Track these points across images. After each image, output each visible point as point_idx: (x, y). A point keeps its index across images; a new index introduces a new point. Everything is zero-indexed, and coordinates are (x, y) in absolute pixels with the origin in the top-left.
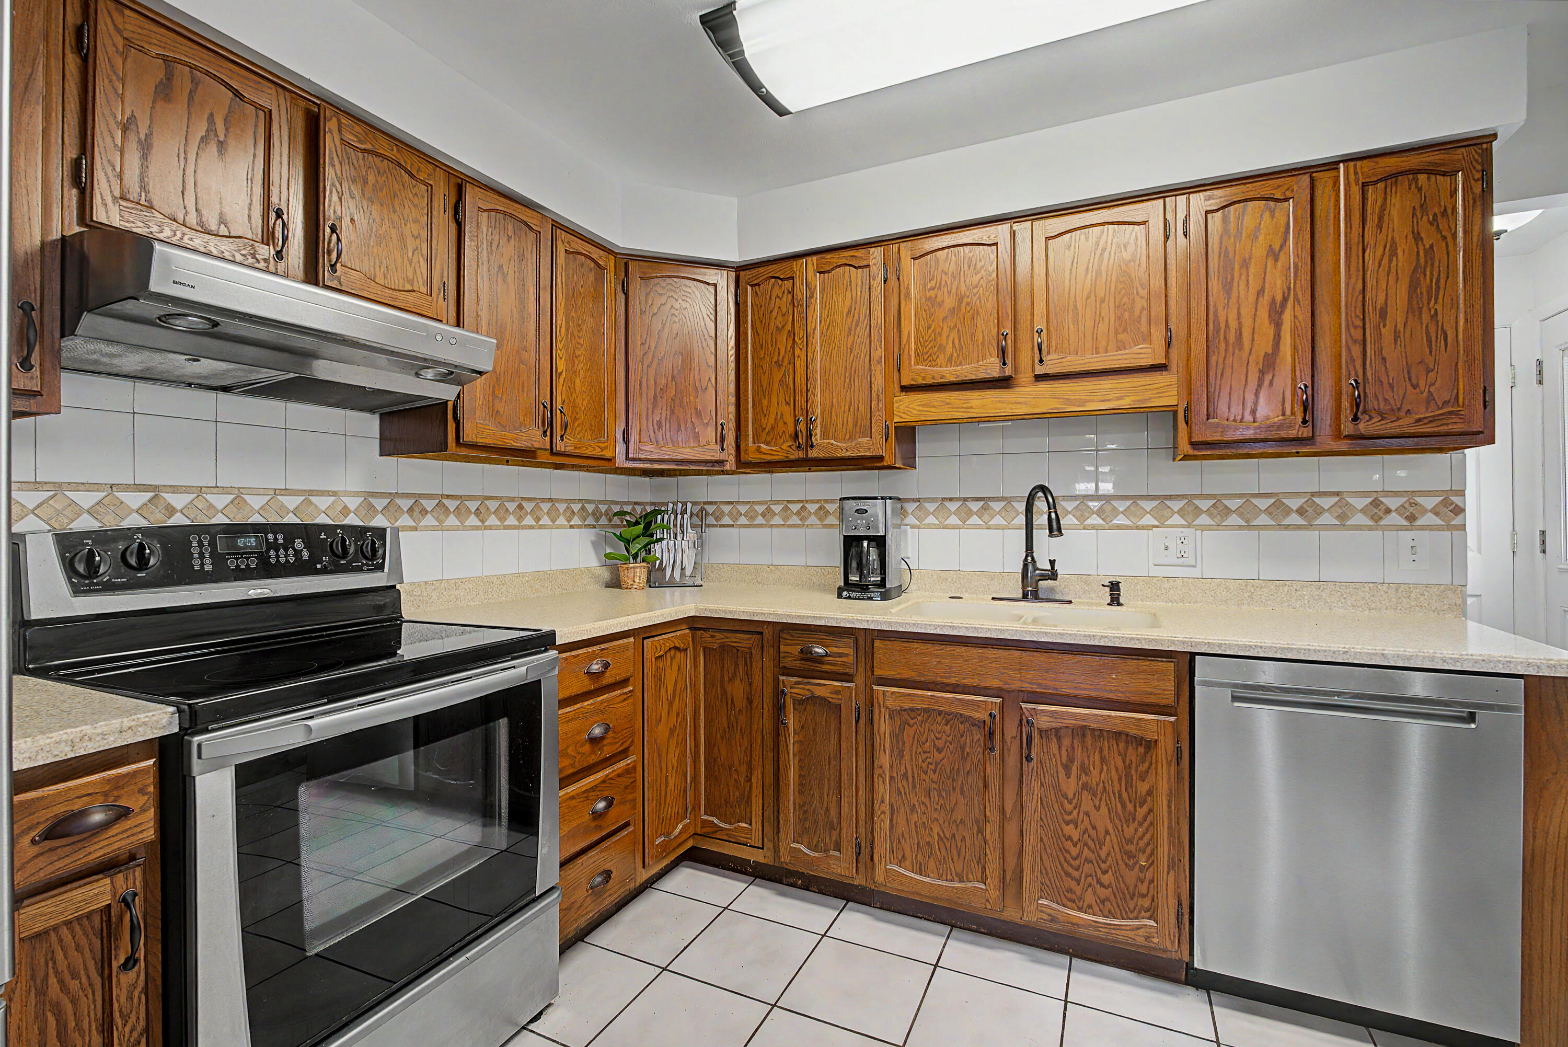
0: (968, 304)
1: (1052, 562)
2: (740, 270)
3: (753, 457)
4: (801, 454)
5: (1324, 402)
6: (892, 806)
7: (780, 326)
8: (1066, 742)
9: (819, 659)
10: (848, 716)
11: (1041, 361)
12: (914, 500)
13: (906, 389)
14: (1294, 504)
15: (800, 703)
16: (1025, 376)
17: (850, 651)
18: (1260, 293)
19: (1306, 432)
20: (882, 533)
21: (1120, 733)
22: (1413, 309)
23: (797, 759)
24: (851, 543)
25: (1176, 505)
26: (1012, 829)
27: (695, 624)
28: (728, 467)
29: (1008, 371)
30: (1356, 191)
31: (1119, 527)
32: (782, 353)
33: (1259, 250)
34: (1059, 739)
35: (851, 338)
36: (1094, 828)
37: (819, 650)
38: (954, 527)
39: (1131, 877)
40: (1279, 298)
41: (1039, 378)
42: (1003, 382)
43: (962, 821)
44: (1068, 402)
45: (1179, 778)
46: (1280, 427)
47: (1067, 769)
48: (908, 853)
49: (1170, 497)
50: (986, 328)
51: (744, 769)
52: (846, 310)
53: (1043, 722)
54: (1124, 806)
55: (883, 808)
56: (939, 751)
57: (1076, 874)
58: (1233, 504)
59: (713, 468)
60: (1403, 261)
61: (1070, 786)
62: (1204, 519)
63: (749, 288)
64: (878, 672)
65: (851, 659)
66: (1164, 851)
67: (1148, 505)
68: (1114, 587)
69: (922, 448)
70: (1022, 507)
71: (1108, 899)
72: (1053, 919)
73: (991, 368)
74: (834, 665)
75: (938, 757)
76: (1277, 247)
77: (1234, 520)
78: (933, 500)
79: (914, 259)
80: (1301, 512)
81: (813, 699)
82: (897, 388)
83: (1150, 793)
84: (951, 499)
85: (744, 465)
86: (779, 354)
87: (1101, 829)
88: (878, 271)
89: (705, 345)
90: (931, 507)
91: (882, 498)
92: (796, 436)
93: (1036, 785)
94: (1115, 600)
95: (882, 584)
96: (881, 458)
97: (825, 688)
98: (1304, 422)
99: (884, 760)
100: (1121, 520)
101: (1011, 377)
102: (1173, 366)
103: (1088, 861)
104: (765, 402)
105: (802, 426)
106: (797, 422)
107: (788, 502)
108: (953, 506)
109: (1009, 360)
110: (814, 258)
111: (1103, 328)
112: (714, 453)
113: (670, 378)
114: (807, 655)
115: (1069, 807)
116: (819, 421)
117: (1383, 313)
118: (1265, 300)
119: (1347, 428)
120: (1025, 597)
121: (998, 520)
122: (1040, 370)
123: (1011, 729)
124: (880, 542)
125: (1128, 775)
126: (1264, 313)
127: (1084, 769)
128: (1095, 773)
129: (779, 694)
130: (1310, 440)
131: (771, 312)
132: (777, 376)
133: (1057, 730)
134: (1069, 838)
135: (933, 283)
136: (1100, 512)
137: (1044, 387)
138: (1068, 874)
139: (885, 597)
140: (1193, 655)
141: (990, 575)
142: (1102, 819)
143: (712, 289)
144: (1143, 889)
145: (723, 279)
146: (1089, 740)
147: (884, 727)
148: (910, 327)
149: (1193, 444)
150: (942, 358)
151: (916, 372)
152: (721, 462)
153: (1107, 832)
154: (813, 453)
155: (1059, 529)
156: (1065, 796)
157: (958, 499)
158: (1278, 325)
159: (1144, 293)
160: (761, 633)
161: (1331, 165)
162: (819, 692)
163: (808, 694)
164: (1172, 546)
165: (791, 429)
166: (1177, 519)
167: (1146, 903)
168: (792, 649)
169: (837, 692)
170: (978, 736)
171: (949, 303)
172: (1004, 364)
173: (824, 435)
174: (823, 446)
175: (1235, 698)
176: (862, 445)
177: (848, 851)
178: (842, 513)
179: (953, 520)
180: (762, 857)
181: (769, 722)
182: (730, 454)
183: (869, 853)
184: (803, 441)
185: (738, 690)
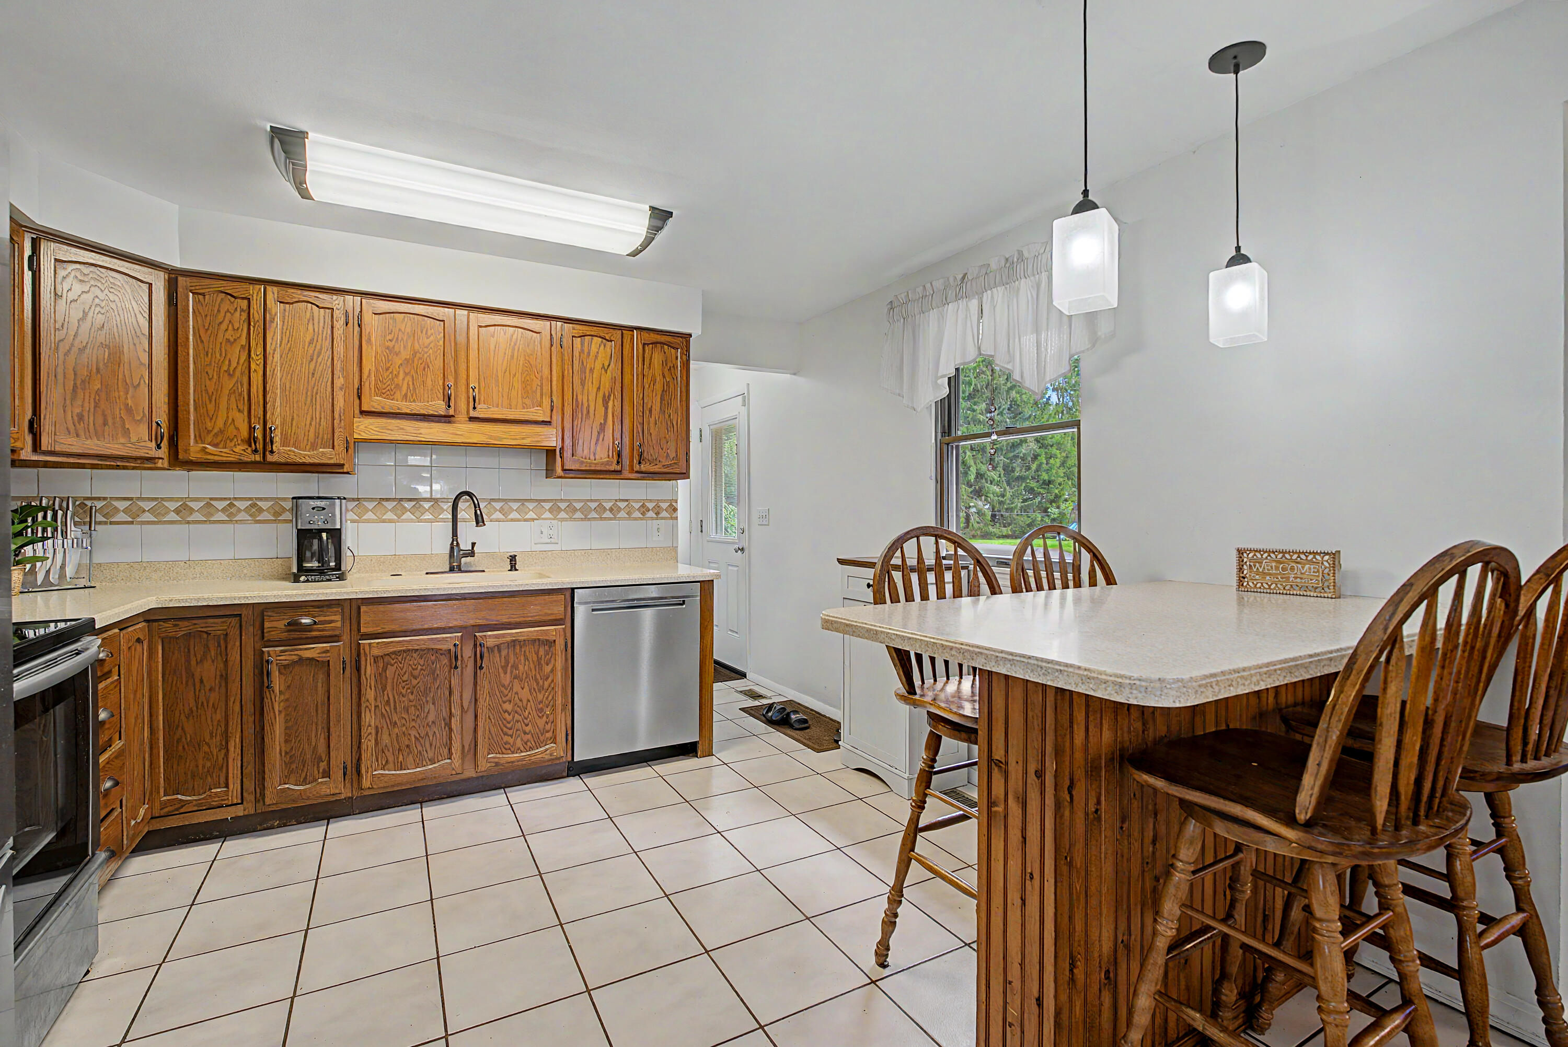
0: (420, 358)
1: (473, 544)
2: (178, 274)
3: (194, 454)
4: (258, 458)
5: (626, 453)
6: (377, 727)
7: (232, 340)
8: (504, 653)
9: (308, 628)
10: (335, 668)
11: (474, 408)
12: (353, 500)
13: (363, 413)
14: (608, 505)
15: (285, 668)
16: (462, 417)
17: (338, 617)
18: (599, 388)
19: (619, 468)
20: (338, 527)
21: (535, 640)
22: (662, 411)
23: (283, 715)
24: (305, 537)
25: (547, 506)
26: (469, 717)
27: (151, 617)
28: (159, 465)
29: (451, 412)
30: (641, 346)
31: (512, 520)
32: (234, 364)
33: (598, 366)
34: (499, 651)
35: (312, 365)
36: (521, 700)
37: (306, 621)
38: (390, 521)
39: (541, 723)
40: (607, 395)
41: (472, 419)
42: (447, 419)
43: (433, 722)
44: (491, 437)
45: (566, 660)
46: (607, 463)
47: (505, 668)
48: (391, 759)
49: (544, 501)
50: (433, 380)
51: (217, 739)
52: (308, 340)
53: (490, 643)
54: (538, 684)
55: (368, 732)
56: (415, 678)
57: (510, 732)
58: (578, 505)
59: (145, 462)
60: (658, 387)
61: (506, 679)
62: (563, 515)
63: (191, 294)
64: (363, 630)
65: (339, 624)
66: (559, 701)
67: (531, 506)
68: (513, 559)
70: (448, 506)
71: (528, 741)
72: (497, 764)
73: (439, 407)
74: (323, 630)
75: (414, 682)
76: (606, 364)
77: (578, 515)
78: (372, 500)
79: (375, 314)
80: (611, 510)
81: (301, 661)
82: (357, 411)
83: (552, 671)
84: (387, 500)
85: (177, 460)
86: (229, 365)
87: (525, 702)
88: (341, 314)
89: (136, 341)
90: (370, 505)
91: (339, 498)
92: (251, 440)
93: (486, 683)
94: (513, 567)
95: (338, 567)
96: (342, 465)
97: (313, 651)
98: (618, 462)
99: (370, 694)
100: (531, 515)
101: (453, 416)
102: (554, 423)
103: (518, 721)
104: (211, 407)
105: (258, 434)
106: (252, 429)
107: (211, 499)
108: (390, 505)
109: (452, 404)
110: (275, 289)
111: (514, 393)
112: (145, 451)
113: (94, 370)
114: (294, 625)
115: (506, 692)
116: (278, 432)
117: (650, 411)
118: (601, 395)
119: (637, 468)
120: (452, 570)
121: (428, 516)
122: (473, 414)
123: (468, 652)
124: (336, 535)
125: (539, 664)
126: (600, 400)
127: (515, 666)
128: (521, 667)
129: (263, 663)
130: (620, 472)
131: (221, 323)
132: (228, 384)
133: (498, 646)
134: (506, 711)
135: (390, 337)
136: (501, 510)
137: (474, 426)
138: (506, 734)
139: (341, 578)
140: (573, 589)
141: (422, 557)
142: (525, 694)
143: (145, 287)
144: (548, 727)
145: (159, 281)
146: (518, 647)
147: (369, 670)
148: (370, 364)
149: (564, 470)
150: (398, 395)
151: (373, 402)
153: (529, 701)
154: (270, 458)
155: (483, 522)
156: (503, 686)
157: (394, 499)
158: (606, 408)
159: (539, 376)
160: (240, 615)
161: (631, 329)
162: (307, 654)
163: (295, 658)
164: (545, 532)
165: (245, 433)
166: (547, 515)
167: (549, 735)
168: (278, 623)
169: (327, 652)
170: (445, 661)
171: (405, 354)
172: (449, 406)
173: (284, 444)
174: (281, 451)
175: (593, 610)
176: (324, 455)
177: (337, 774)
178: (296, 510)
179: (389, 515)
180: (239, 811)
181: (249, 692)
182: (163, 452)
183: (355, 770)
184: (260, 446)
185: (209, 670)
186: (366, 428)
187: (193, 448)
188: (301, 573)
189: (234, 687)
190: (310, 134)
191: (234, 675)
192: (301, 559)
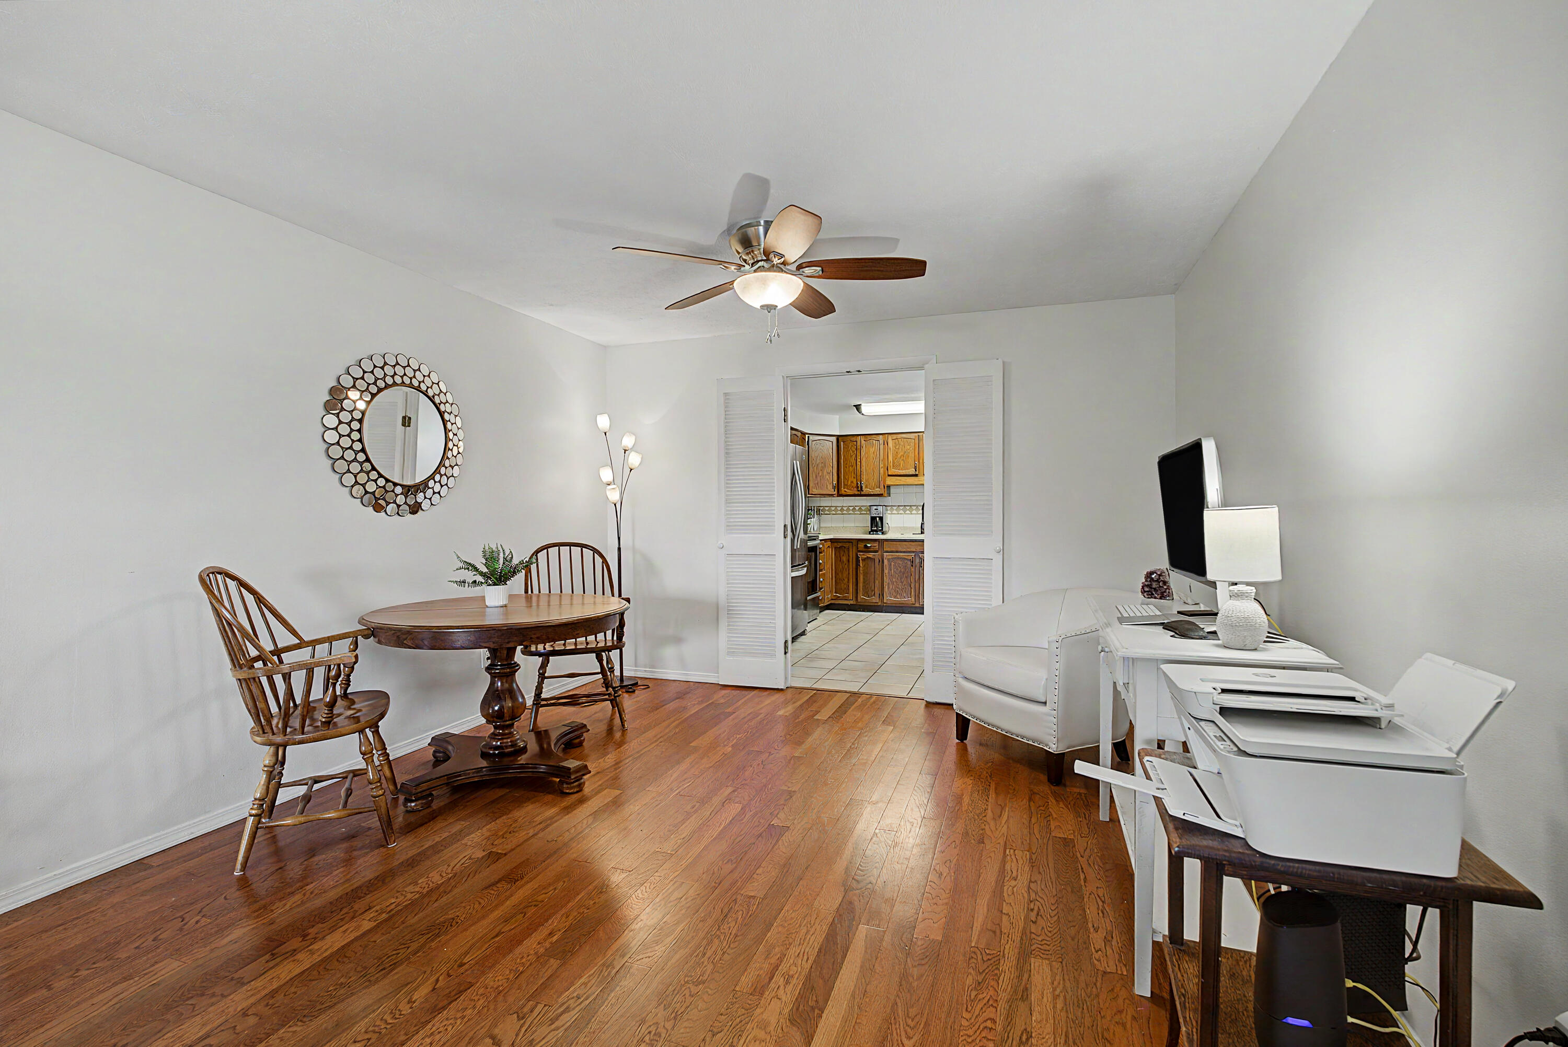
0: (906, 454)
2: (838, 437)
3: (844, 493)
4: (859, 493)
6: (888, 583)
7: (853, 455)
9: (869, 548)
10: (877, 561)
12: (888, 506)
13: (889, 475)
15: (864, 560)
16: (921, 474)
17: (877, 545)
20: (881, 515)
23: (863, 574)
24: (873, 519)
26: (917, 584)
27: (832, 541)
28: (835, 496)
29: (917, 472)
35: (874, 461)
37: (869, 545)
38: (902, 514)
42: (916, 475)
43: (906, 584)
48: (892, 594)
50: (911, 461)
51: (846, 580)
52: (873, 452)
55: (886, 584)
59: (832, 495)
63: (842, 443)
64: (885, 550)
65: (878, 547)
69: (892, 490)
70: (921, 508)
73: (912, 471)
74: (873, 548)
75: (900, 569)
78: (895, 506)
79: (892, 440)
81: (868, 558)
82: (887, 475)
84: (901, 506)
85: (839, 495)
86: (852, 464)
88: (881, 442)
89: (830, 459)
90: (892, 508)
91: (882, 505)
92: (857, 487)
95: (882, 530)
96: (882, 494)
97: (871, 554)
99: (886, 571)
104: (847, 477)
105: (859, 485)
106: (857, 484)
107: (849, 507)
108: (901, 508)
109: (917, 470)
110: (864, 437)
112: (832, 491)
113: (821, 467)
114: (866, 546)
116: (864, 484)
120: (922, 533)
121: (914, 512)
123: (917, 560)
124: (881, 519)
129: (857, 558)
131: (850, 450)
132: (852, 470)
135: (895, 448)
139: (883, 533)
141: (913, 528)
143: (830, 443)
145: (834, 440)
147: (886, 562)
148: (891, 458)
150: (899, 468)
151: (892, 471)
152: (833, 495)
154: (862, 493)
160: (852, 542)
162: (869, 555)
163: (866, 555)
165: (855, 485)
168: (861, 546)
169: (874, 555)
170: (909, 562)
171: (901, 453)
173: (866, 487)
174: (866, 490)
176: (877, 491)
177: (877, 595)
178: (870, 510)
179: (901, 512)
180: (852, 602)
181: (854, 566)
182: (836, 492)
183: (882, 595)
184: (859, 489)
185: (844, 559)
186: (889, 481)
187: (843, 490)
188: (872, 532)
189: (851, 563)
190: (863, 404)
191: (851, 560)
192: (872, 527)
